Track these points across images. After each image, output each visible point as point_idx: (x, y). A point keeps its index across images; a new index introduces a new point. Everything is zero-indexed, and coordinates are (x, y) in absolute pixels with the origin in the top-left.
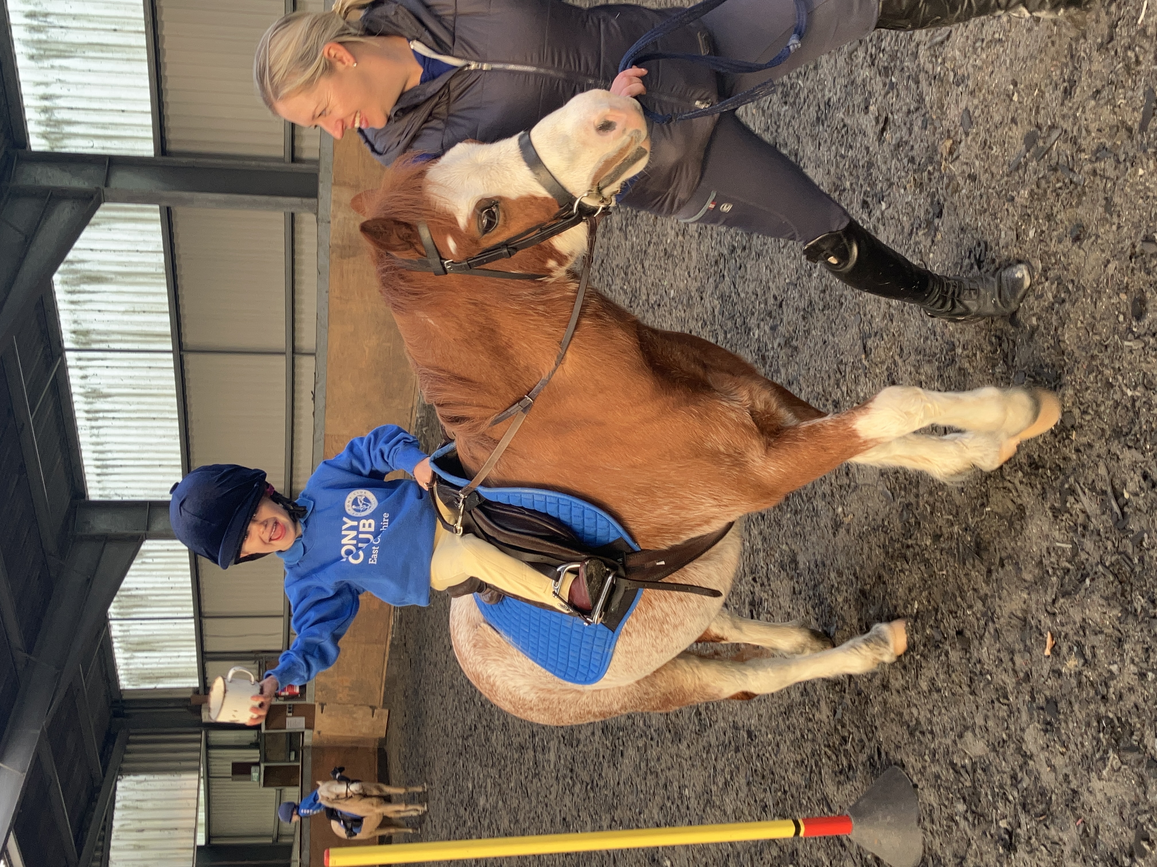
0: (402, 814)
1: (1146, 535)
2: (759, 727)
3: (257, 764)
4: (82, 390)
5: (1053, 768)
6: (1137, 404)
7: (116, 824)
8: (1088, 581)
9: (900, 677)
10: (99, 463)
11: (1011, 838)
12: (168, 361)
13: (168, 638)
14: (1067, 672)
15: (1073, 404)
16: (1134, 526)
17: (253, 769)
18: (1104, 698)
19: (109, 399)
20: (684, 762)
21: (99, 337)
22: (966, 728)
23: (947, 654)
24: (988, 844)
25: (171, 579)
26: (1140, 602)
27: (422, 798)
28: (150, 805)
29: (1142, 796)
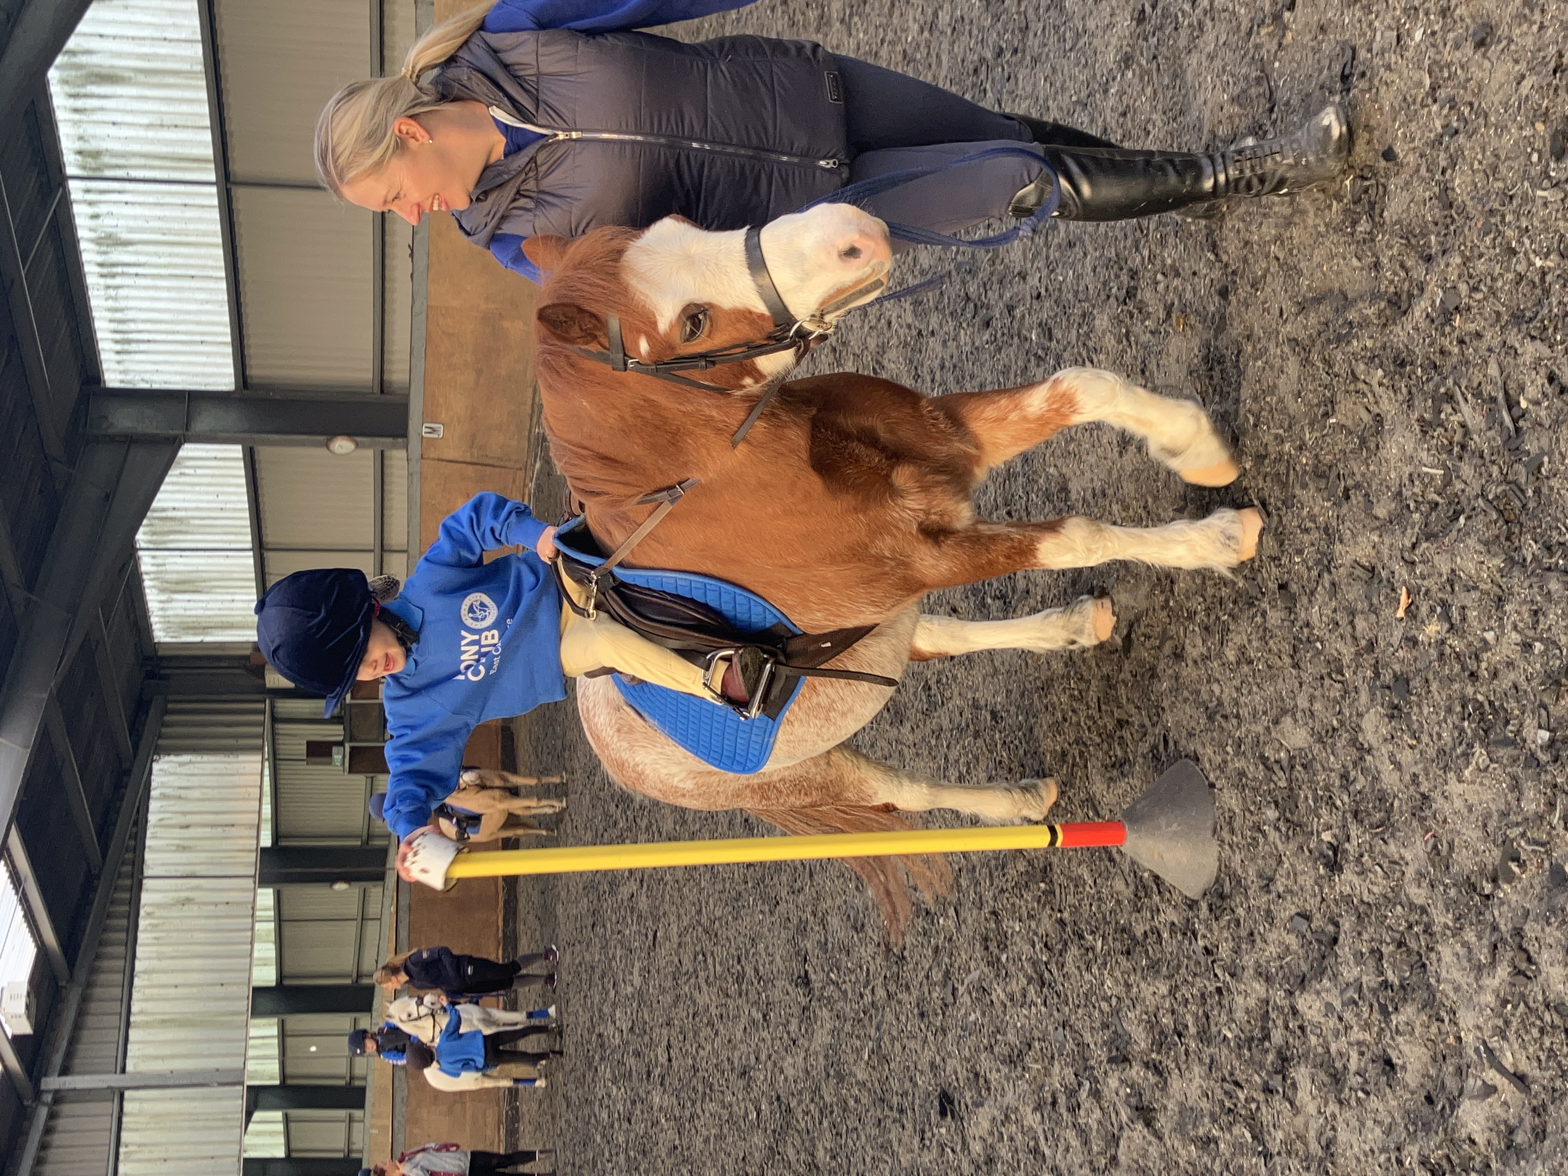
0: (533, 812)
1: (1546, 459)
2: (1007, 707)
3: (341, 744)
4: (92, 235)
5: (1398, 766)
6: (1548, 278)
7: (152, 818)
8: (1462, 520)
9: (1199, 642)
10: (118, 336)
11: (1335, 855)
12: (211, 196)
13: (217, 575)
14: (1426, 640)
15: (1460, 277)
16: (1531, 446)
17: (335, 749)
18: (1473, 676)
19: (131, 248)
20: (906, 750)
21: (114, 161)
22: (1284, 712)
23: (1264, 614)
24: (1305, 862)
25: (221, 497)
26: (1531, 549)
27: (560, 791)
28: (196, 794)
29: (1514, 803)
